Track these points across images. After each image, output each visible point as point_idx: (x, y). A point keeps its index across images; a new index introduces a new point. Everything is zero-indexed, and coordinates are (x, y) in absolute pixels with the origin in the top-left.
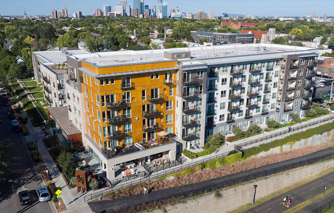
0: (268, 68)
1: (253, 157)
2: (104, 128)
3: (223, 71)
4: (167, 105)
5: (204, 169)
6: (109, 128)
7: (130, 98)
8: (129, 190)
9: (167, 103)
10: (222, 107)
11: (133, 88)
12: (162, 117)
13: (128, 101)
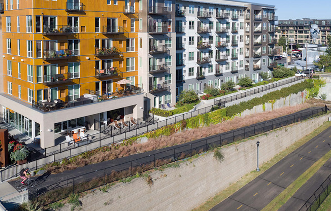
0: (233, 17)
1: (238, 115)
2: (38, 67)
3: (190, 11)
4: (128, 45)
5: (185, 129)
6: (45, 68)
7: (79, 27)
8: (84, 158)
9: (128, 41)
10: (191, 58)
11: (82, 12)
12: (121, 60)
13: (75, 30)
